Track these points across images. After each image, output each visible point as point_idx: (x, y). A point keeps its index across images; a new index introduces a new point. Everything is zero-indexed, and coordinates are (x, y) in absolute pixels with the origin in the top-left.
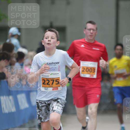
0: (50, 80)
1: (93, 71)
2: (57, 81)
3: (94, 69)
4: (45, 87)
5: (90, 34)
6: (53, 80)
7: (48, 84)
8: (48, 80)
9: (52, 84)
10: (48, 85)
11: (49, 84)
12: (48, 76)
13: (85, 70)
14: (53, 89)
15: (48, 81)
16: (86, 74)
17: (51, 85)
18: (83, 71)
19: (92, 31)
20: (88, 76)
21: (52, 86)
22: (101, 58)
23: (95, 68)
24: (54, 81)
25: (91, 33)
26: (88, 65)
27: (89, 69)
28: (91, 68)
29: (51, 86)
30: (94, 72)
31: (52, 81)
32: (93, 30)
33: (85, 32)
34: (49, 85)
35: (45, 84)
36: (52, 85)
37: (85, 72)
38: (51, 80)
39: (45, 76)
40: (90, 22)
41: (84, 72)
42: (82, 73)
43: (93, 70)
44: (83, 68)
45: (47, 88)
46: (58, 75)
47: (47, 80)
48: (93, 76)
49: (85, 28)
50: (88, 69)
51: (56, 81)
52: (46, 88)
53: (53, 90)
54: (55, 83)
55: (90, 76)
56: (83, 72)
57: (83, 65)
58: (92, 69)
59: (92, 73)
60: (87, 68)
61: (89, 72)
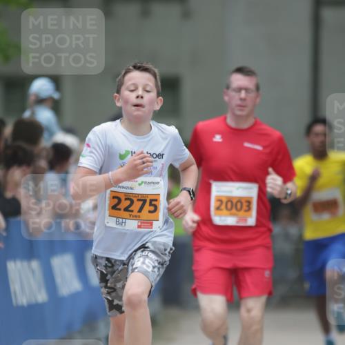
0: (135, 199)
1: (245, 207)
2: (153, 203)
3: (249, 202)
4: (117, 218)
5: (239, 102)
6: (143, 200)
7: (126, 209)
8: (130, 198)
9: (140, 211)
10: (127, 214)
11: (132, 211)
12: (131, 188)
13: (223, 207)
14: (139, 224)
15: (128, 203)
16: (226, 215)
17: (135, 213)
18: (218, 208)
19: (243, 94)
20: (231, 221)
21: (139, 216)
22: (270, 170)
23: (251, 198)
24: (145, 201)
25: (241, 99)
26: (231, 192)
27: (235, 201)
28: (240, 200)
29: (136, 216)
30: (249, 209)
31: (141, 203)
32: (247, 90)
33: (226, 98)
34: (130, 213)
35: (120, 209)
36: (139, 214)
37: (225, 211)
38: (139, 200)
39: (124, 187)
40: (240, 70)
41: (221, 210)
42: (216, 215)
43: (245, 204)
44: (220, 200)
45: (124, 220)
46: (157, 186)
47: (126, 199)
48: (246, 220)
49: (228, 87)
50: (232, 202)
51: (151, 205)
52: (121, 220)
53: (139, 227)
54: (147, 207)
55: (238, 222)
56: (219, 212)
57: (218, 191)
58: (243, 201)
59: (241, 213)
60: (230, 200)
61: (234, 211)
